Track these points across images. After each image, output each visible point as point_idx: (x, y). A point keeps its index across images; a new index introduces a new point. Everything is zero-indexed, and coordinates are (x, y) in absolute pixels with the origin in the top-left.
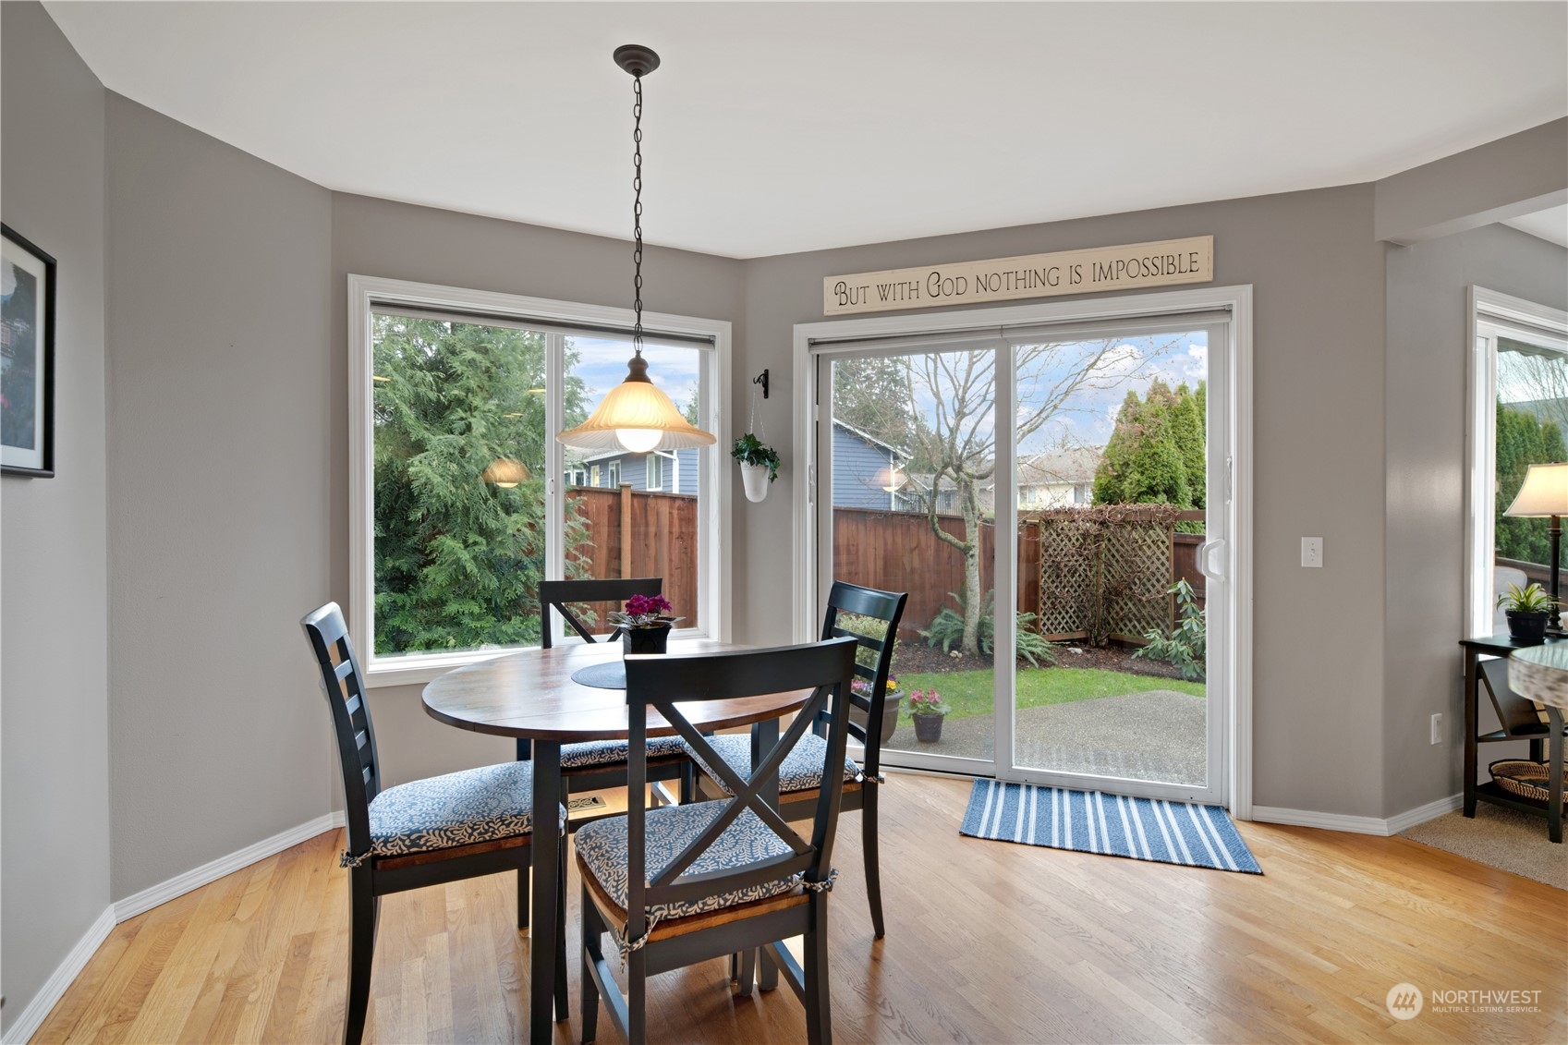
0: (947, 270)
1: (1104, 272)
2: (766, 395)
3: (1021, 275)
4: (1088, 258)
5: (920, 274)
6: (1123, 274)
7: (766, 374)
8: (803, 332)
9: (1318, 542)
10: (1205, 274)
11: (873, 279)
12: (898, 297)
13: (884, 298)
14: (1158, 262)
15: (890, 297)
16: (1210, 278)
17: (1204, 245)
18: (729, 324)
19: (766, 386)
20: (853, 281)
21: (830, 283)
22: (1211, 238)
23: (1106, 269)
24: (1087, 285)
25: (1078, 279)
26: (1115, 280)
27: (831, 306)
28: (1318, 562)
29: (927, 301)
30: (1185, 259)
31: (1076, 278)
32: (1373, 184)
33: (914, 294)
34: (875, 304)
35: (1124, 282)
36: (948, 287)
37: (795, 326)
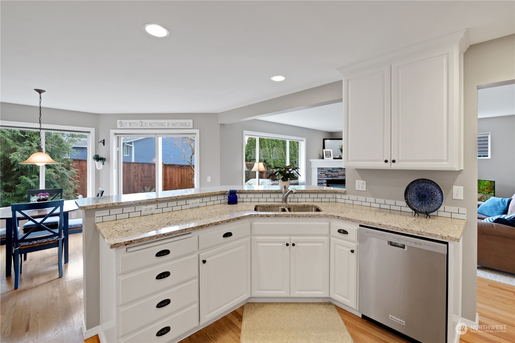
0: (144, 121)
1: (174, 125)
2: (104, 145)
3: (158, 124)
4: (171, 121)
5: (138, 121)
6: (177, 125)
7: (104, 140)
8: (112, 132)
9: (210, 177)
10: (191, 127)
11: (128, 121)
12: (133, 126)
13: (130, 125)
14: (183, 124)
15: (132, 126)
16: (192, 128)
17: (191, 121)
18: (94, 129)
19: (104, 143)
20: (124, 121)
21: (118, 121)
22: (192, 120)
23: (174, 124)
24: (171, 127)
25: (169, 125)
26: (176, 127)
27: (119, 126)
28: (210, 181)
29: (139, 127)
30: (188, 123)
31: (168, 125)
32: (218, 113)
33: (137, 125)
34: (128, 127)
35: (177, 127)
36: (144, 125)
37: (110, 130)
